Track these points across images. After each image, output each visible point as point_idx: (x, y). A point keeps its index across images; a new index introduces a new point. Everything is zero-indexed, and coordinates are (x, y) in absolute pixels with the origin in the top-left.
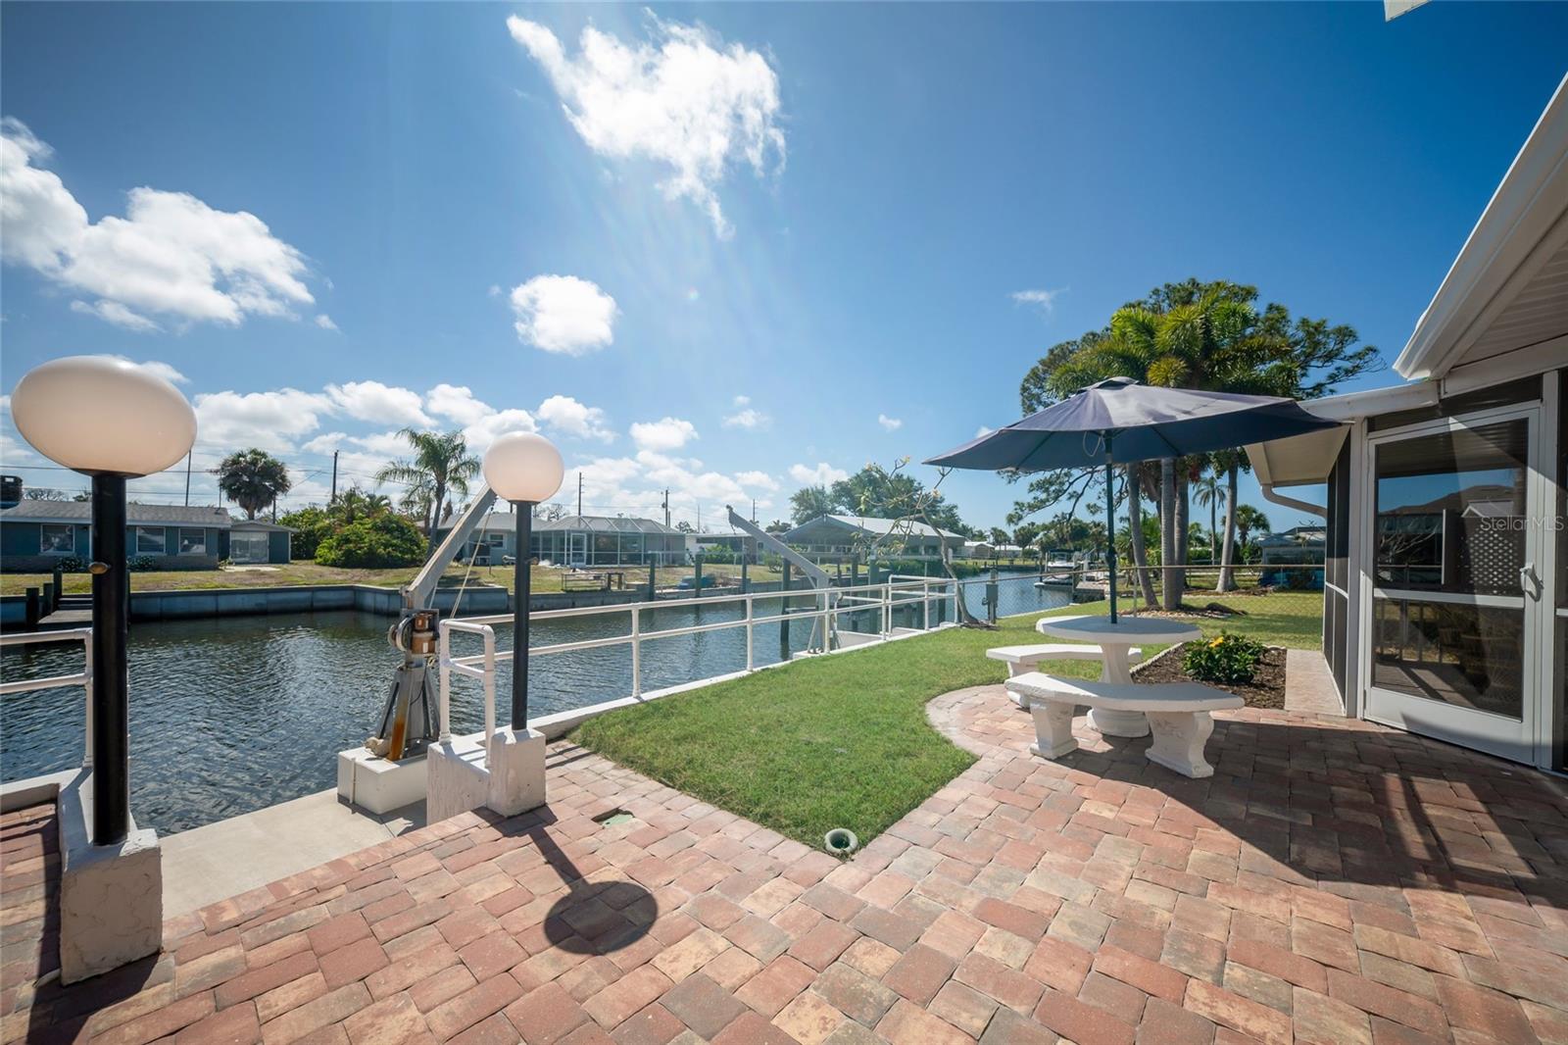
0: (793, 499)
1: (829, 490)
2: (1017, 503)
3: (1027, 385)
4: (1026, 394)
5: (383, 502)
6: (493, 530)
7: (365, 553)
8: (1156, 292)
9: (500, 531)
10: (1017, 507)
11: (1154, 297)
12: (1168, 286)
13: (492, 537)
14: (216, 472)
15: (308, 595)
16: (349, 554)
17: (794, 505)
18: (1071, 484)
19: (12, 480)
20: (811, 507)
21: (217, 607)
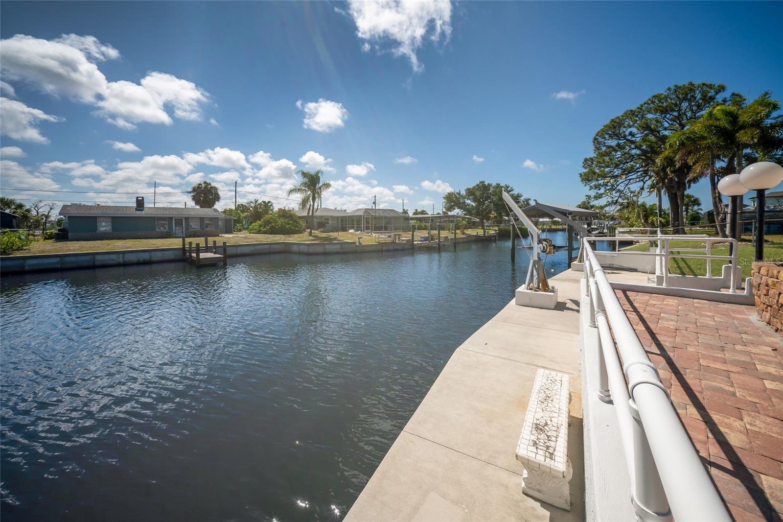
0: (444, 198)
1: (463, 193)
2: (587, 196)
3: (597, 137)
4: (596, 142)
5: (269, 204)
6: (325, 216)
7: (279, 228)
8: (669, 89)
9: (327, 216)
10: (587, 197)
11: (668, 92)
12: (676, 86)
13: (325, 219)
14: (190, 192)
15: (268, 246)
16: (272, 228)
17: (445, 200)
18: (618, 185)
19: (141, 198)
20: (453, 201)
21: (237, 251)
